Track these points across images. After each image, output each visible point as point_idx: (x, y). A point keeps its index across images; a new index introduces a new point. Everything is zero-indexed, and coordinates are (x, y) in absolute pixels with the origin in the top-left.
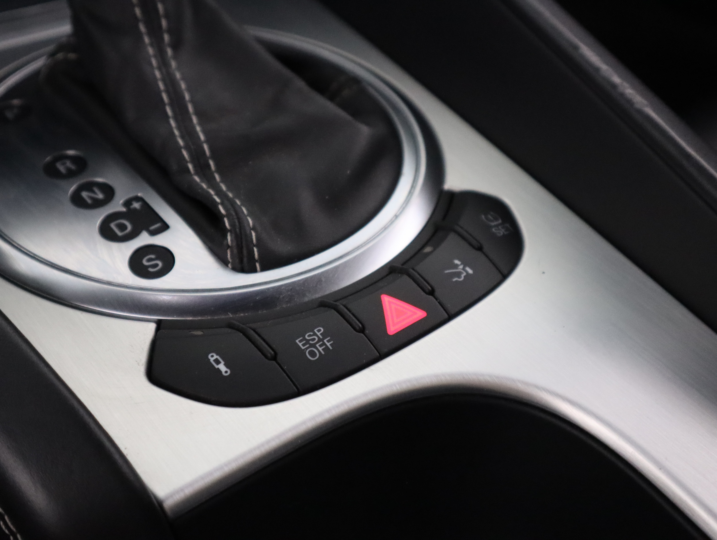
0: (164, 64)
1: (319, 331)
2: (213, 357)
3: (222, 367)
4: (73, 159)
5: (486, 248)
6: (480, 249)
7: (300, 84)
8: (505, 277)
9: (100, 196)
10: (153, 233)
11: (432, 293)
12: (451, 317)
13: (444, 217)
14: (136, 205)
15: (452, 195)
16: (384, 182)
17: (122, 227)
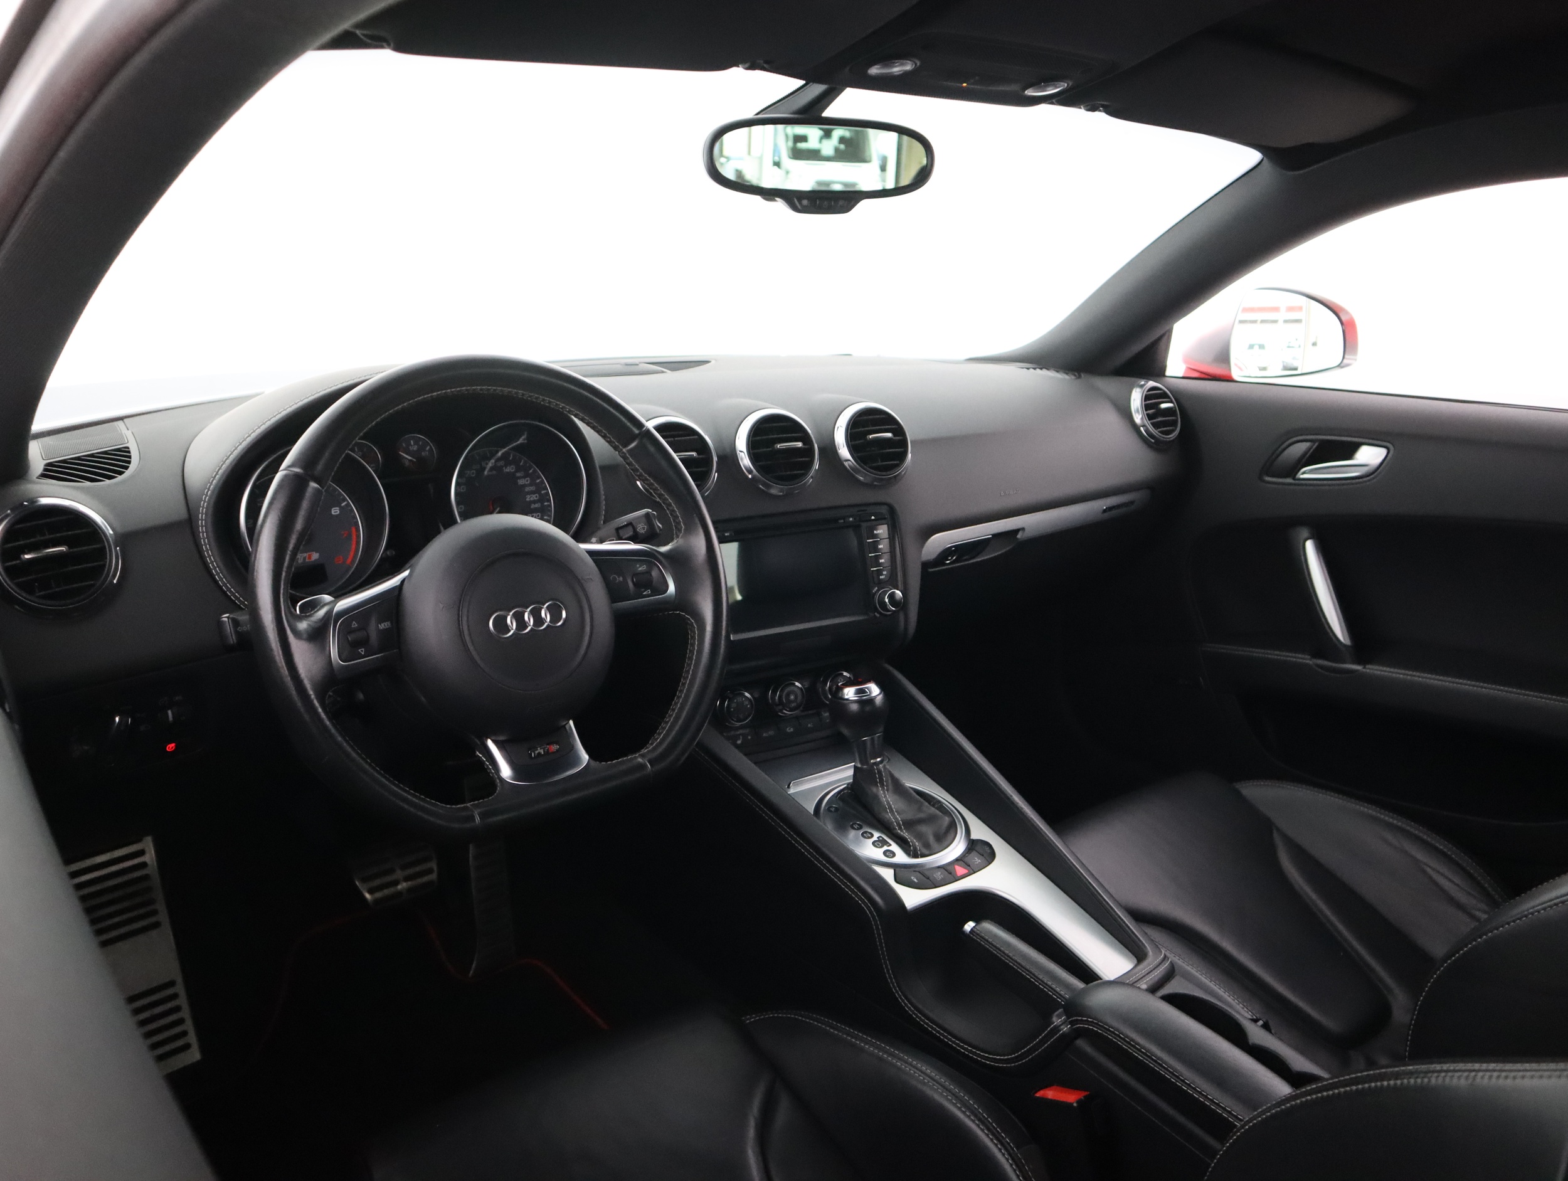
0: (885, 796)
1: (939, 873)
2: (912, 878)
3: (915, 880)
4: (858, 825)
5: (985, 855)
6: (983, 855)
7: (927, 804)
8: (990, 864)
9: (870, 836)
10: (888, 846)
11: (969, 866)
12: (975, 873)
13: (972, 846)
14: (881, 839)
15: (973, 840)
16: (952, 835)
17: (879, 845)
